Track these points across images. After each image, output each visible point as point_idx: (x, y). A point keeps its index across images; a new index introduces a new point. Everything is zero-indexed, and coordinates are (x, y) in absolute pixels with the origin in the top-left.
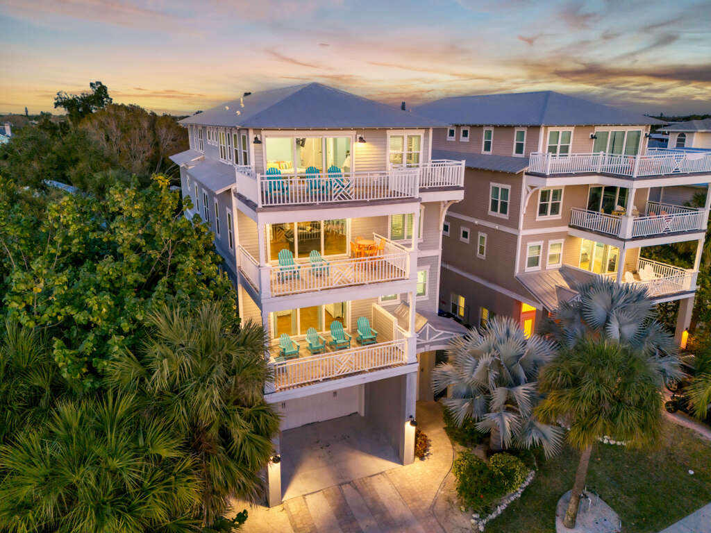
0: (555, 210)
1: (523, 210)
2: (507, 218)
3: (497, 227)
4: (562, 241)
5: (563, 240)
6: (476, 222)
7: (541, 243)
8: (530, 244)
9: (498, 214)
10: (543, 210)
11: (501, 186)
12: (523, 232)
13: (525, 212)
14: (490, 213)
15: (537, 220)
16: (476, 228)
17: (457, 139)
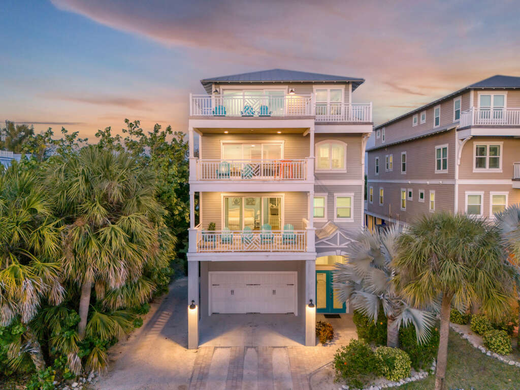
0: (494, 163)
1: (458, 162)
2: (447, 172)
3: (441, 182)
4: (506, 193)
5: (508, 192)
6: (428, 183)
7: (482, 193)
8: (468, 193)
9: (442, 171)
10: (480, 163)
11: (441, 147)
12: (458, 182)
13: (459, 163)
14: (437, 172)
15: (474, 171)
16: (428, 188)
17: (419, 123)
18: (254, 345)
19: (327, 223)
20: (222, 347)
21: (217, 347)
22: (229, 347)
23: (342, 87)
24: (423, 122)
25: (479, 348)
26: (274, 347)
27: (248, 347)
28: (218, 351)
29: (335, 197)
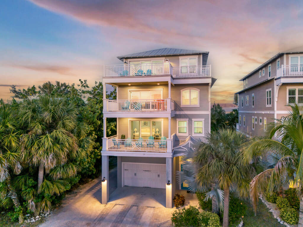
2: (271, 106)
3: (268, 112)
6: (263, 113)
9: (269, 105)
11: (269, 90)
12: (277, 112)
13: (277, 100)
16: (263, 115)
17: (262, 76)
18: (137, 205)
19: (188, 136)
20: (119, 205)
21: (117, 204)
22: (123, 205)
23: (197, 57)
24: (263, 75)
25: (277, 218)
26: (148, 207)
27: (133, 206)
28: (117, 206)
29: (193, 122)
